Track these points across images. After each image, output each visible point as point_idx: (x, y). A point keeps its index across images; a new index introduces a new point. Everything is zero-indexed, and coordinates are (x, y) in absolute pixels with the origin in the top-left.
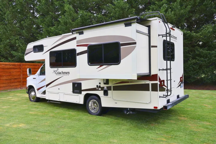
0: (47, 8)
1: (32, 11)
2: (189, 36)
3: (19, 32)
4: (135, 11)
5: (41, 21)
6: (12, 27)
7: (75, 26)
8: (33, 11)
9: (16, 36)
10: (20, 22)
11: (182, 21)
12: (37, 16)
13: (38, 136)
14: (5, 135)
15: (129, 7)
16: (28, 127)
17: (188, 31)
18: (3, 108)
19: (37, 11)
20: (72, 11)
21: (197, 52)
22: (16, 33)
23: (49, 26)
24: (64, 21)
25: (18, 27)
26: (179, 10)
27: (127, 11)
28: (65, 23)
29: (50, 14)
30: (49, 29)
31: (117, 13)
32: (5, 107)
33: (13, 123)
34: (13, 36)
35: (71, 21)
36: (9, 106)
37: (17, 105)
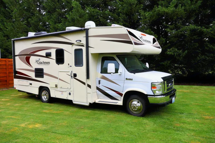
0: (54, 4)
1: (38, 9)
2: (200, 31)
3: (26, 29)
4: (143, 6)
5: (48, 18)
6: (19, 24)
7: (83, 22)
8: (40, 8)
9: (23, 33)
10: (27, 20)
11: (192, 17)
12: (43, 14)
13: (58, 139)
14: (22, 137)
15: (137, 3)
16: (44, 127)
17: (198, 27)
18: (15, 106)
19: (44, 8)
20: (79, 7)
21: (207, 48)
22: (23, 30)
23: (55, 23)
24: (72, 18)
25: (25, 24)
26: (190, 6)
27: (135, 7)
28: (73, 19)
29: (57, 11)
30: (56, 26)
31: (125, 9)
32: (17, 105)
33: (29, 122)
34: (21, 33)
35: (78, 18)
36: (20, 104)
37: (29, 102)
